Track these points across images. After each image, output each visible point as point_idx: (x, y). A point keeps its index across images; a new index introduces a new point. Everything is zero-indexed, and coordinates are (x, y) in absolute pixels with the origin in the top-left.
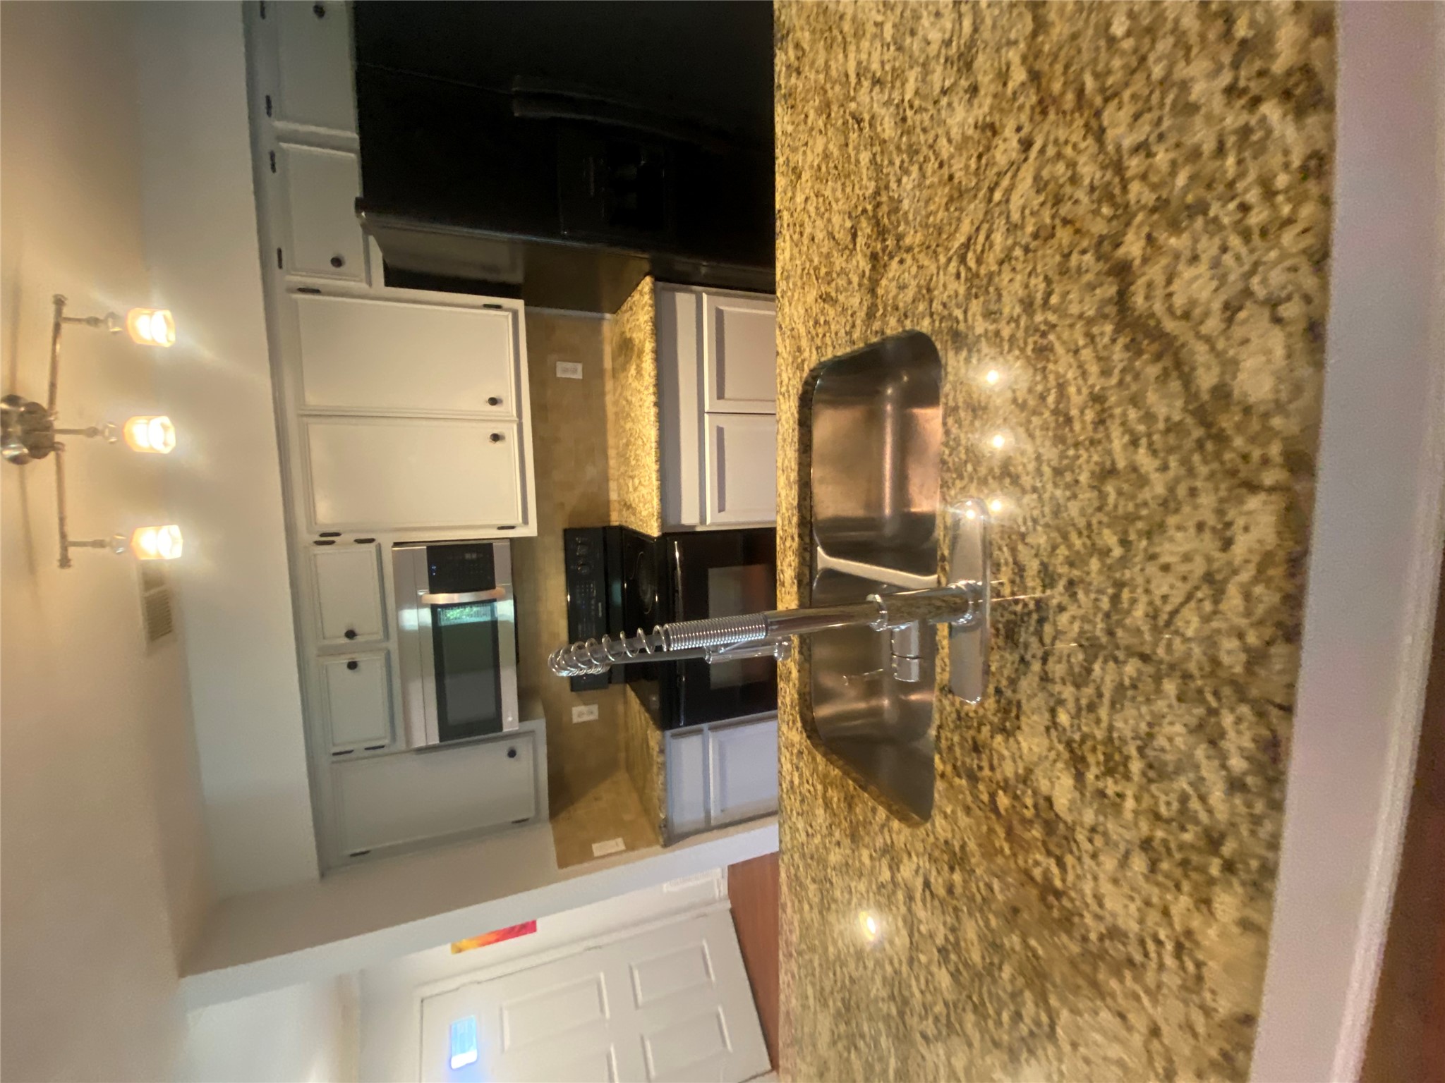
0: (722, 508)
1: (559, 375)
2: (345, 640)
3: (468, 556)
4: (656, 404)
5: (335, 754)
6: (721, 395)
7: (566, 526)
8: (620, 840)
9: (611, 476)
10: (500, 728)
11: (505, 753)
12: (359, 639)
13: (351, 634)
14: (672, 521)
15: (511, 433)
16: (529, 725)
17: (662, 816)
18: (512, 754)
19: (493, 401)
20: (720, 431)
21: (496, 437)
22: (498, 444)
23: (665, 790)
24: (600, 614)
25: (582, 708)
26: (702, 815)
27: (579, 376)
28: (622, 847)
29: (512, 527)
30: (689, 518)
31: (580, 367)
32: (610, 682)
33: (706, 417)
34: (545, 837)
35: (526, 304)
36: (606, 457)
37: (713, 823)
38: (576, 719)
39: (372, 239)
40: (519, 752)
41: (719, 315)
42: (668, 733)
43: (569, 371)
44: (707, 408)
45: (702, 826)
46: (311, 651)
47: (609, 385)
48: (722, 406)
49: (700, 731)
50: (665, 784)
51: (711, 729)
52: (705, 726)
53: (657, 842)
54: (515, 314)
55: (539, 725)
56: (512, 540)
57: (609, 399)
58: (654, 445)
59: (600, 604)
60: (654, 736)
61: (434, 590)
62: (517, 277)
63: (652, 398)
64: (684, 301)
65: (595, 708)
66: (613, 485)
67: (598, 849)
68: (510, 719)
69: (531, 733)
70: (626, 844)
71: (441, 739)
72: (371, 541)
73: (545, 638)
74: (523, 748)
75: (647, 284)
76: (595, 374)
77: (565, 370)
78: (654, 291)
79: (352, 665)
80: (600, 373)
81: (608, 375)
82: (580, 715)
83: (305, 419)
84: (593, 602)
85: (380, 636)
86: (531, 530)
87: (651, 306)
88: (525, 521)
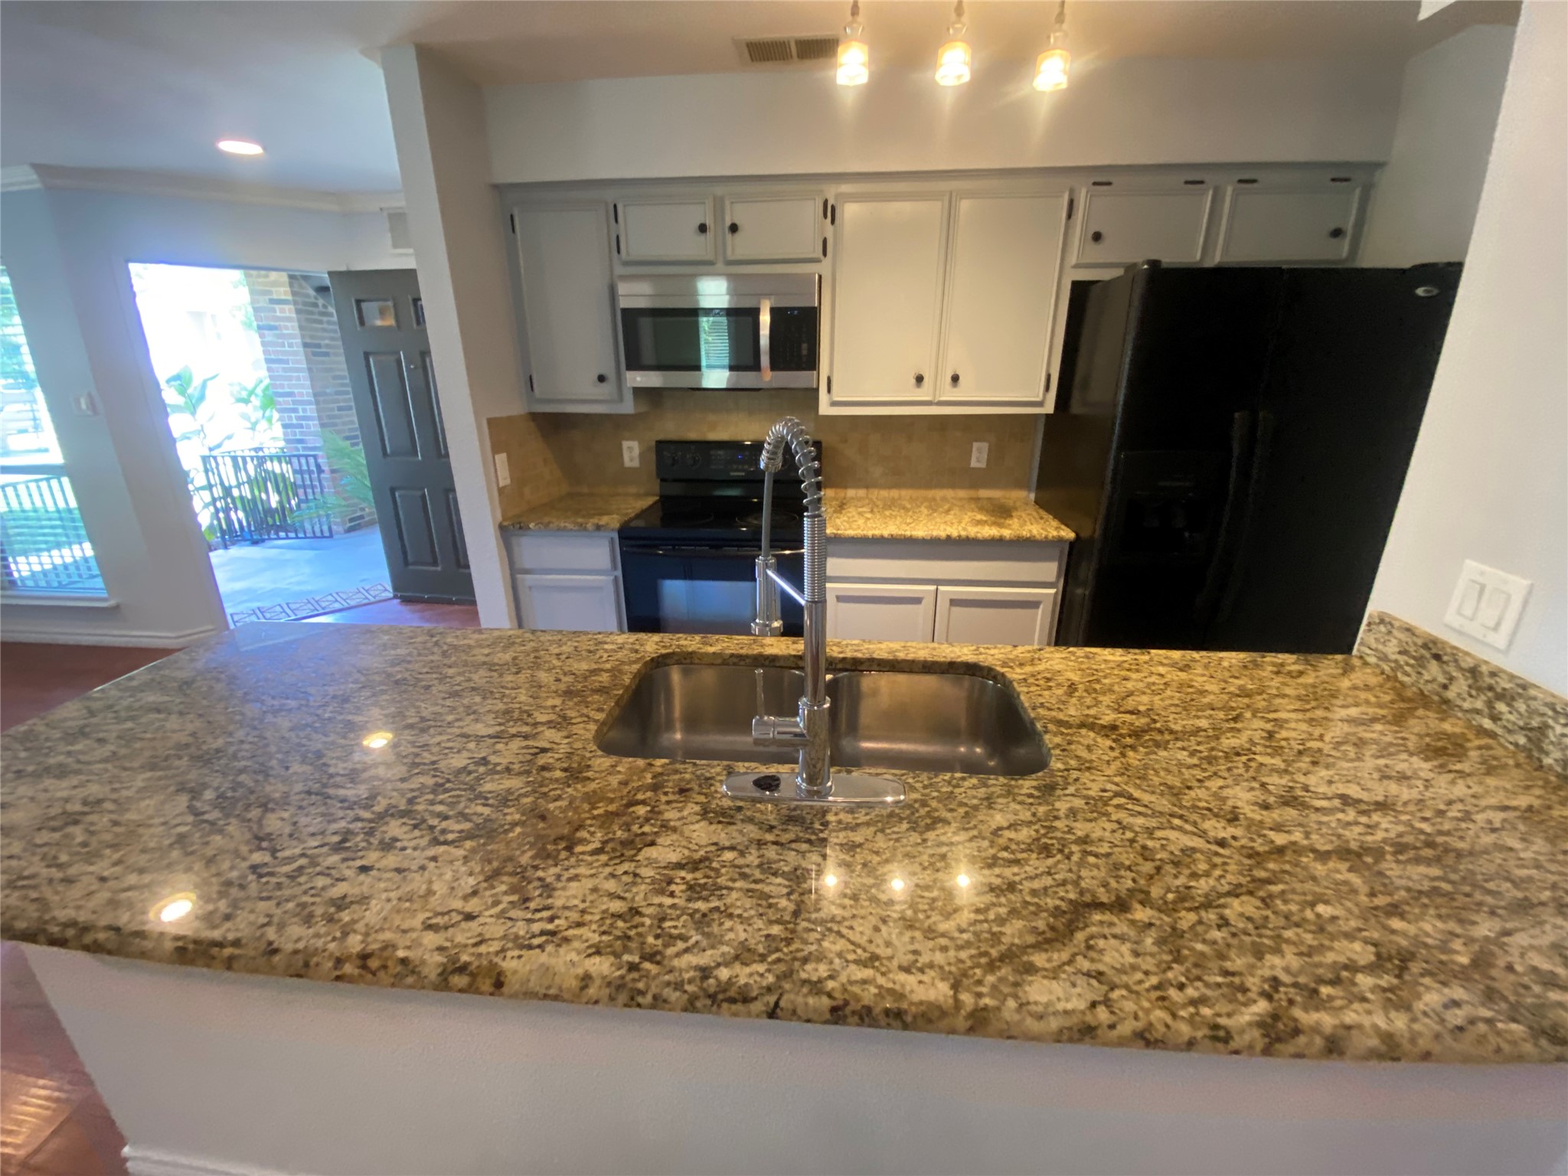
0: (840, 599)
1: (975, 445)
2: (728, 223)
3: (805, 346)
4: (949, 537)
5: (615, 206)
6: (954, 602)
7: (824, 445)
8: (508, 482)
9: (871, 491)
10: (629, 368)
11: (603, 372)
12: (729, 236)
13: (734, 228)
15: (922, 395)
16: (629, 396)
17: (532, 525)
18: (601, 379)
19: (955, 379)
20: (917, 601)
21: (920, 379)
22: (914, 381)
23: (559, 529)
24: (732, 474)
25: (636, 452)
26: (527, 565)
27: (974, 464)
28: (501, 484)
29: (829, 391)
31: (983, 465)
32: (663, 480)
33: (933, 588)
34: (515, 407)
35: (1047, 415)
36: (890, 487)
37: (519, 576)
38: (626, 444)
39: (1120, 272)
40: (603, 385)
41: (1033, 604)
42: (616, 536)
43: (979, 456)
44: (942, 588)
45: (518, 565)
46: (719, 190)
47: (962, 493)
48: (943, 605)
49: (615, 568)
50: (565, 529)
51: (616, 579)
52: (619, 573)
53: (504, 519)
54: (1040, 404)
55: (628, 407)
56: (817, 390)
57: (949, 493)
58: (908, 533)
60: (614, 521)
61: (774, 311)
62: (1076, 408)
63: (955, 534)
64: (1050, 570)
65: (636, 464)
66: (861, 492)
67: (501, 458)
68: (638, 379)
69: (621, 399)
70: (504, 487)
71: (624, 311)
72: (825, 254)
73: (712, 417)
74: (606, 390)
75: (1069, 534)
76: (975, 480)
77: (979, 451)
78: (1060, 540)
79: (703, 228)
80: (974, 485)
81: (972, 493)
82: (630, 449)
83: (946, 198)
84: (746, 467)
85: (730, 257)
86: (825, 409)
87: (1046, 537)
88: (834, 404)
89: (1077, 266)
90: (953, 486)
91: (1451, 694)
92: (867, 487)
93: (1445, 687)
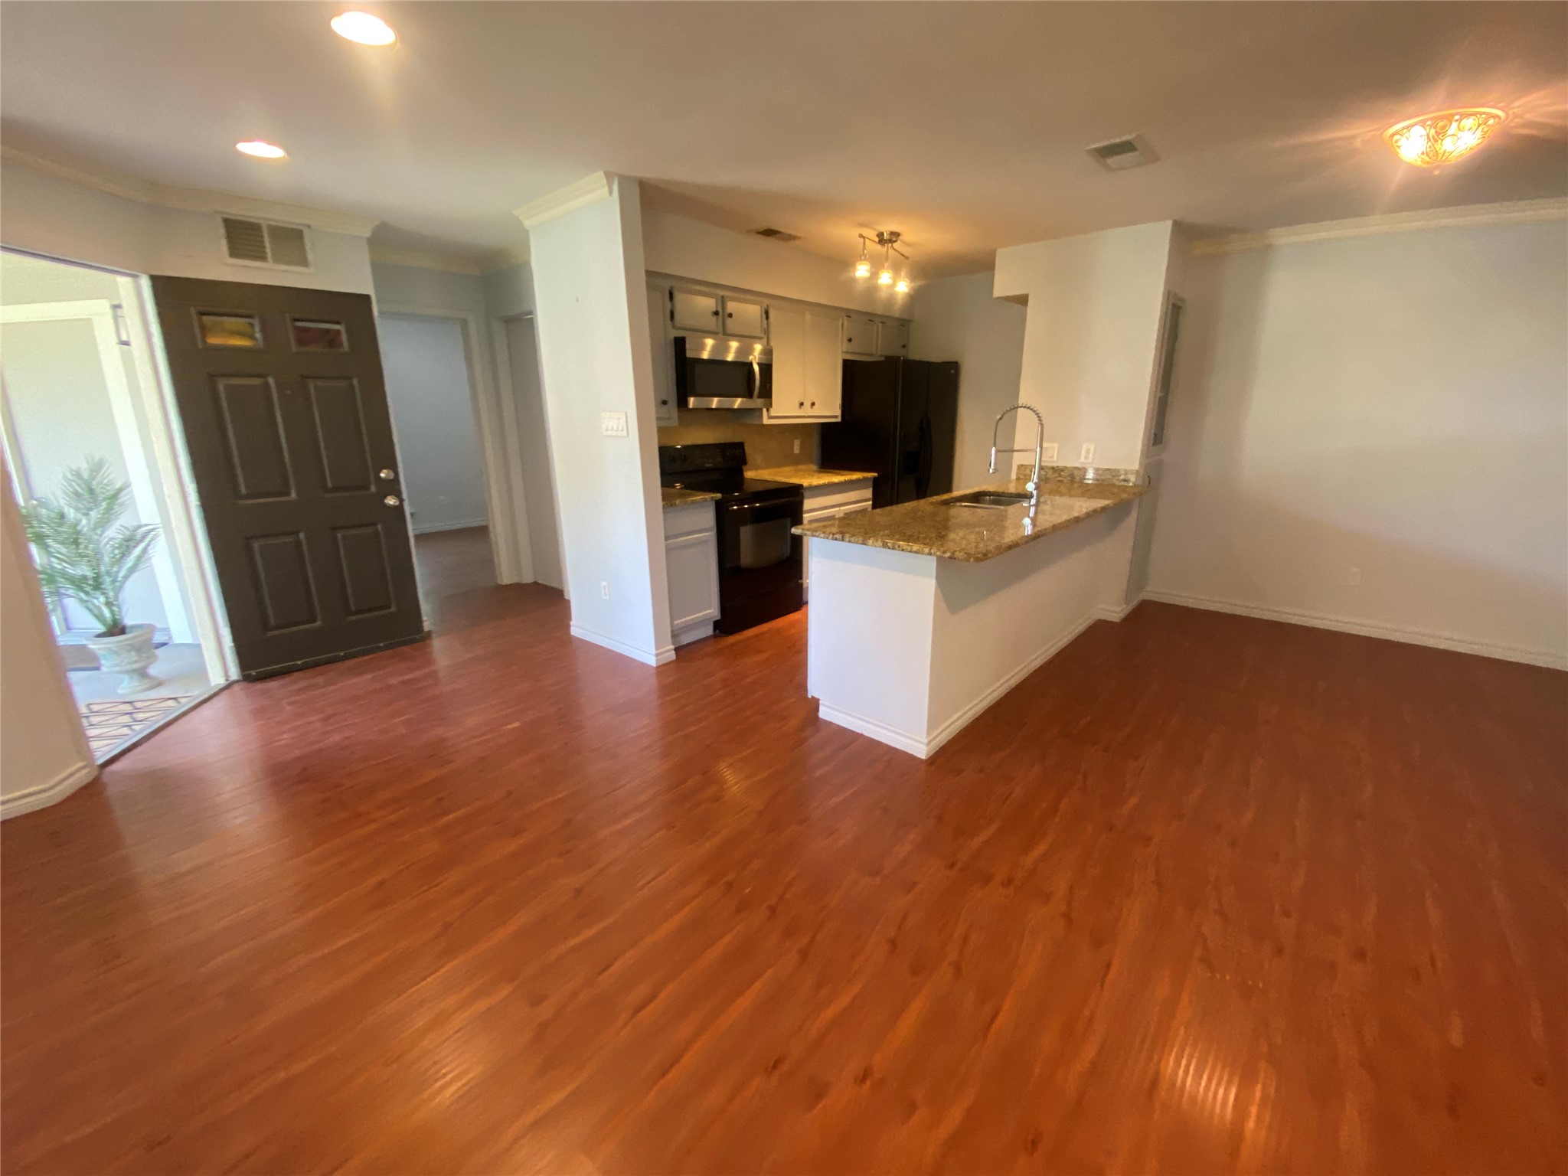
0: (811, 522)
1: (795, 441)
2: (727, 312)
5: (670, 291)
11: (667, 398)
12: (728, 319)
13: (730, 315)
14: (806, 494)
15: (799, 412)
16: (676, 415)
18: (665, 402)
19: (813, 404)
21: (802, 404)
22: (798, 405)
27: (795, 452)
29: (767, 410)
30: (808, 504)
31: (799, 452)
33: (838, 509)
35: (836, 423)
40: (663, 406)
42: (715, 503)
43: (797, 447)
46: (727, 293)
51: (715, 533)
52: (715, 529)
54: (836, 417)
55: (675, 421)
57: (788, 469)
59: (711, 465)
61: (759, 365)
64: (868, 493)
69: (672, 416)
72: (765, 335)
74: (666, 410)
75: (876, 474)
77: (797, 444)
79: (716, 313)
80: (796, 463)
81: (796, 468)
85: (727, 331)
86: (766, 420)
88: (770, 417)
89: (847, 352)
90: (789, 465)
91: (1048, 476)
92: (756, 469)
93: (1046, 475)
